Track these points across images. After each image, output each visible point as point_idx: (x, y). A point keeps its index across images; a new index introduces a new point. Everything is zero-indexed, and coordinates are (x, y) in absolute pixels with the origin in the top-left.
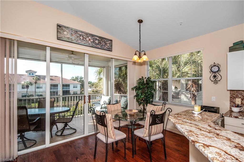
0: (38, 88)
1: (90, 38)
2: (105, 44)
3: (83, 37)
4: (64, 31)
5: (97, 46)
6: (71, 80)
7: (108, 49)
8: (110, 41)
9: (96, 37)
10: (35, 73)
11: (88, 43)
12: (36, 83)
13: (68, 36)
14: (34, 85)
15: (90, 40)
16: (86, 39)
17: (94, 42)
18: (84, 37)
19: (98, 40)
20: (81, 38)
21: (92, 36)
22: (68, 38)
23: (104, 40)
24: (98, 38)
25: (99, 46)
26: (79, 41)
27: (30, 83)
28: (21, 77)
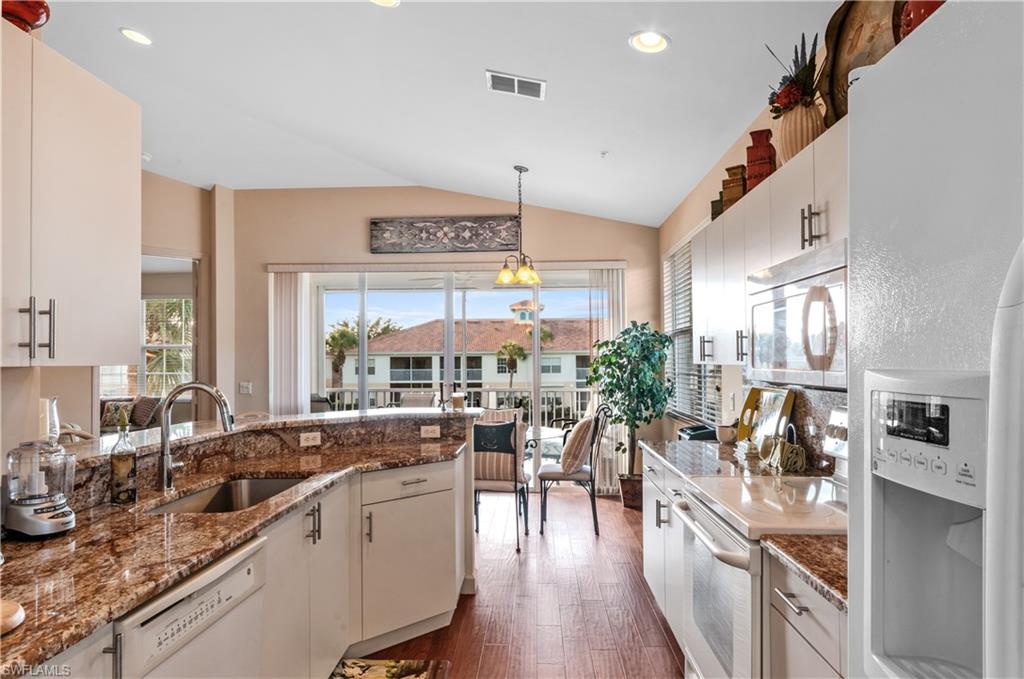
0: (545, 369)
1: (446, 229)
2: (494, 234)
3: (428, 232)
4: (384, 231)
5: (469, 245)
7: (506, 248)
8: (511, 220)
9: (463, 223)
10: (541, 310)
11: (441, 245)
13: (393, 241)
15: (445, 234)
16: (435, 235)
17: (457, 236)
18: (431, 230)
19: (471, 229)
20: (424, 235)
21: (453, 220)
22: (393, 245)
23: (489, 225)
24: (469, 224)
25: (473, 245)
26: (419, 245)
27: (521, 349)
28: (496, 329)
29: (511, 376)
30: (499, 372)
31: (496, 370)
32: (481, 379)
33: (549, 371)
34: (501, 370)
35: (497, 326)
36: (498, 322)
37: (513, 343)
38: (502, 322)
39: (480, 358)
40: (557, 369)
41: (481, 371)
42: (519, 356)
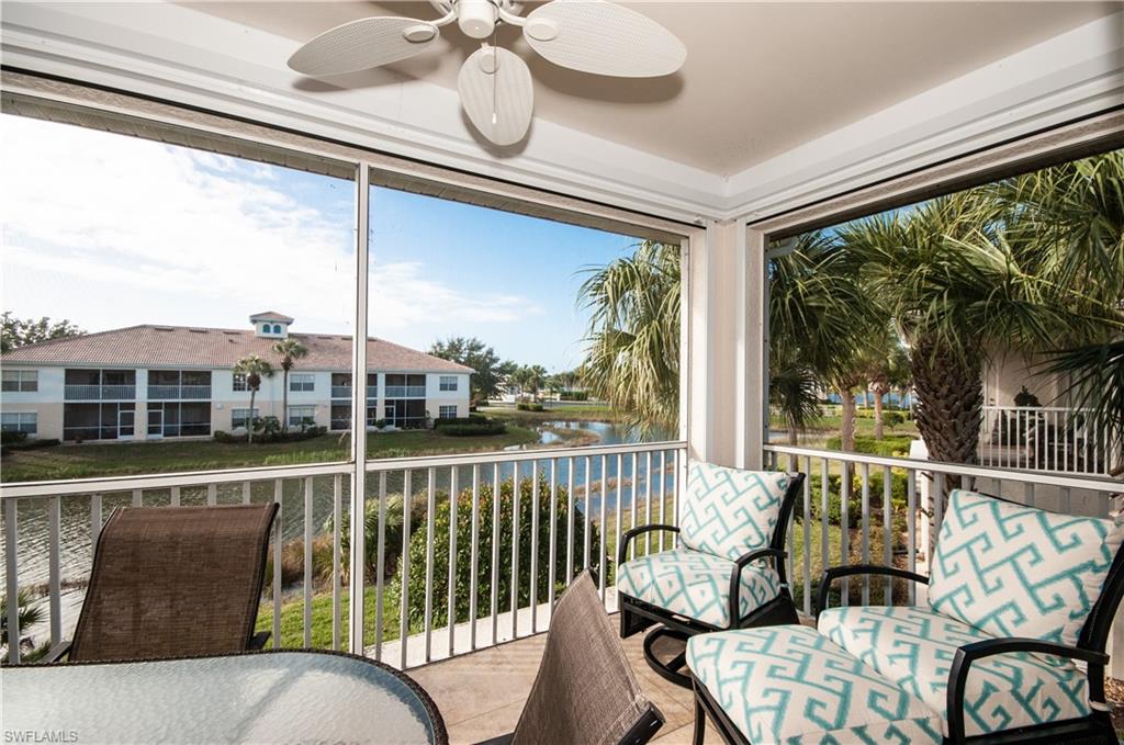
0: (295, 387)
6: (431, 354)
10: (289, 324)
12: (287, 366)
14: (280, 375)
27: (266, 365)
28: (231, 341)
29: (253, 395)
30: (235, 389)
31: (231, 386)
32: (210, 397)
33: (300, 390)
34: (237, 387)
35: (231, 337)
36: (232, 333)
37: (257, 358)
38: (237, 333)
39: (209, 373)
40: (310, 387)
41: (210, 388)
42: (264, 372)
